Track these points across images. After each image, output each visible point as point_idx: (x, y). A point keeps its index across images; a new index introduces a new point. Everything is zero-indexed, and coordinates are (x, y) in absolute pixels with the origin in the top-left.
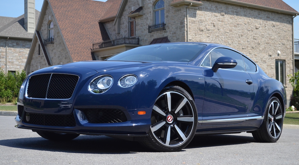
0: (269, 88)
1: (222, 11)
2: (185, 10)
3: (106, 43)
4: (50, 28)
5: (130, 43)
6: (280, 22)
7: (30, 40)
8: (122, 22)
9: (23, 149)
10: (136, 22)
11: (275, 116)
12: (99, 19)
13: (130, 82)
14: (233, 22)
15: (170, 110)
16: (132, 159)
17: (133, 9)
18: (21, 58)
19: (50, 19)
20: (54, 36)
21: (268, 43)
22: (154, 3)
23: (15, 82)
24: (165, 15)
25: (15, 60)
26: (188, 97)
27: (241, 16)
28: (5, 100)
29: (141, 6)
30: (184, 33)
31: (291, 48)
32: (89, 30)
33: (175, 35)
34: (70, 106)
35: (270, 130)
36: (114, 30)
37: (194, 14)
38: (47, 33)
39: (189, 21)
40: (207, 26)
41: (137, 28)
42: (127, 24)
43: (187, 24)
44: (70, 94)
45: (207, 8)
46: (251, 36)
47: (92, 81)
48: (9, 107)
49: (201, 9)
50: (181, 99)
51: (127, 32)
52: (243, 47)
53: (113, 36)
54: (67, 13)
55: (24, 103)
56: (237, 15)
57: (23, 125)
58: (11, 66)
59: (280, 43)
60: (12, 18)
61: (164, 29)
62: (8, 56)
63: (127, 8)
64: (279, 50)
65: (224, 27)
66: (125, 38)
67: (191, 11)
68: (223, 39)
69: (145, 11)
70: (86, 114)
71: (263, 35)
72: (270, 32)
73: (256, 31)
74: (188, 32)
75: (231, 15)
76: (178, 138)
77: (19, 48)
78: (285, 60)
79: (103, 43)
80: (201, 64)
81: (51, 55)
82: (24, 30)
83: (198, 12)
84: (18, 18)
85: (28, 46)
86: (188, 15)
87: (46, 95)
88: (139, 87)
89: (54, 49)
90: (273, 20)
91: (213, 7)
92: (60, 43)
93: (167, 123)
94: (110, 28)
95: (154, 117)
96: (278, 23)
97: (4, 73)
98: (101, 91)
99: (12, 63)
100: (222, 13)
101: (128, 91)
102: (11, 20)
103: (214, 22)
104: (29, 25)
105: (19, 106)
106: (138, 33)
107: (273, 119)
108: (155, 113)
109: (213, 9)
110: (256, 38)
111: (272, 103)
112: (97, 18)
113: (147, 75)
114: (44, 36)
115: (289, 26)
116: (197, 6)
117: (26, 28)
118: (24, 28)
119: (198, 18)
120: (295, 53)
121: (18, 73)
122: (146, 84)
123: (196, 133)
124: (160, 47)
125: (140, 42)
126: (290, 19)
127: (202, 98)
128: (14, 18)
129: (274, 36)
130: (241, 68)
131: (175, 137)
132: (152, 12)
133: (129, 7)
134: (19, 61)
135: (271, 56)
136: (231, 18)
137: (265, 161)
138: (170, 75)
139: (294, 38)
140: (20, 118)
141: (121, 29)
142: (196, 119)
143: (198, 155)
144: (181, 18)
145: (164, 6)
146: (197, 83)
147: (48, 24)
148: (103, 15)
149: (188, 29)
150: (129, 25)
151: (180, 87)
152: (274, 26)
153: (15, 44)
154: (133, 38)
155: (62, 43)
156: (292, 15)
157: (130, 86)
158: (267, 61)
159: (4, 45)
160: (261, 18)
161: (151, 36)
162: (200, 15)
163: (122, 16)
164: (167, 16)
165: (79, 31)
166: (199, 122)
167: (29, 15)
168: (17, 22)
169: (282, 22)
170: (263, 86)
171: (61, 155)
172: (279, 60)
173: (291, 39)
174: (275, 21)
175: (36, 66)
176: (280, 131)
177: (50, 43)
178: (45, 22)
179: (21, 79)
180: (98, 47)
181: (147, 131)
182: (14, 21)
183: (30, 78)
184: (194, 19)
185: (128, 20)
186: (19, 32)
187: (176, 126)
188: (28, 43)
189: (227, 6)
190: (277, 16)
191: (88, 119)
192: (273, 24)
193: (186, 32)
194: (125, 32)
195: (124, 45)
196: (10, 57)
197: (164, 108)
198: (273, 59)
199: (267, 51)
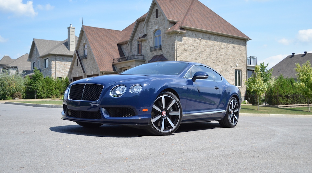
0: (230, 91)
1: (200, 37)
2: (175, 37)
3: (122, 58)
4: (84, 48)
5: (138, 59)
6: (238, 44)
7: (71, 56)
8: (133, 44)
9: (66, 134)
10: (142, 44)
11: (233, 110)
12: (118, 42)
13: (137, 89)
14: (207, 44)
15: (164, 108)
16: (138, 141)
17: (140, 35)
18: (65, 68)
19: (85, 43)
20: (87, 54)
21: (230, 59)
22: (154, 32)
23: (61, 85)
24: (162, 40)
25: (61, 70)
26: (176, 99)
27: (212, 40)
28: (55, 97)
29: (145, 33)
30: (174, 52)
31: (245, 62)
32: (111, 49)
33: (168, 53)
34: (97, 105)
35: (230, 119)
36: (128, 50)
37: (181, 39)
38: (83, 52)
39: (178, 43)
40: (189, 47)
41: (143, 48)
42: (136, 46)
43: (176, 46)
44: (97, 98)
45: (189, 35)
46: (219, 54)
47: (112, 89)
48: (57, 101)
49: (185, 36)
50: (171, 100)
51: (136, 51)
52: (214, 62)
53: (127, 53)
54: (96, 38)
55: (67, 103)
56: (209, 40)
57: (67, 117)
58: (59, 74)
59: (238, 58)
60: (59, 41)
61: (161, 49)
62: (57, 67)
63: (136, 35)
64: (237, 63)
65: (201, 48)
66: (135, 55)
67: (179, 37)
68: (200, 56)
69: (148, 37)
70: (108, 111)
71: (227, 53)
72: (231, 51)
73: (222, 50)
74: (177, 51)
75: (205, 40)
76: (169, 126)
77: (64, 61)
78: (241, 70)
79: (120, 58)
80: (185, 76)
81: (85, 66)
82: (68, 50)
83: (184, 38)
84: (64, 41)
85: (70, 60)
86: (177, 40)
87: (82, 98)
88: (144, 93)
89: (87, 62)
90: (233, 43)
91: (193, 34)
92: (91, 59)
93: (162, 116)
94: (125, 48)
95: (153, 113)
96: (236, 45)
97: (54, 78)
98: (118, 95)
99: (60, 71)
100: (199, 39)
101: (136, 95)
102: (59, 43)
103: (194, 45)
104: (71, 46)
105: (64, 105)
106: (143, 52)
107: (232, 112)
108: (154, 110)
109: (193, 36)
110: (222, 55)
111: (232, 101)
112: (116, 42)
113: (149, 84)
114: (81, 54)
115: (244, 47)
116: (182, 34)
117: (69, 48)
118: (68, 48)
119: (183, 42)
120: (247, 65)
121: (63, 78)
122: (148, 90)
123: (181, 123)
124: (157, 64)
125: (145, 58)
126: (244, 43)
127: (185, 99)
128: (61, 41)
129: (234, 54)
130: (211, 78)
131: (167, 126)
132: (153, 38)
133: (138, 34)
134: (64, 70)
135: (232, 67)
136: (205, 42)
137: (226, 142)
138: (165, 84)
139: (247, 55)
140: (65, 113)
141: (132, 49)
142: (181, 114)
143: (182, 138)
144: (172, 42)
145: (161, 34)
146: (182, 89)
147: (83, 46)
148: (120, 39)
149: (177, 49)
150: (137, 46)
151: (170, 92)
152: (234, 47)
153: (61, 59)
154: (140, 55)
155: (93, 59)
156: (246, 40)
157: (137, 92)
158: (229, 71)
159: (54, 59)
160: (225, 42)
161: (152, 54)
162: (185, 40)
163: (133, 40)
164: (163, 41)
165: (104, 51)
166: (183, 115)
167: (71, 40)
168: (63, 44)
169: (239, 45)
170: (226, 90)
171: (92, 139)
172: (237, 70)
173: (245, 56)
174: (235, 44)
175: (76, 74)
176: (237, 120)
177: (85, 58)
178: (82, 45)
179: (65, 82)
180: (116, 61)
181: (149, 122)
182: (60, 43)
183: (71, 86)
184: (181, 42)
185: (137, 43)
186: (64, 50)
187: (168, 119)
188: (70, 58)
189: (203, 33)
190: (236, 40)
191: (110, 114)
192: (233, 46)
193: (175, 51)
194: (135, 51)
195: (134, 60)
196: (58, 68)
197: (160, 106)
198: (233, 69)
199: (229, 64)
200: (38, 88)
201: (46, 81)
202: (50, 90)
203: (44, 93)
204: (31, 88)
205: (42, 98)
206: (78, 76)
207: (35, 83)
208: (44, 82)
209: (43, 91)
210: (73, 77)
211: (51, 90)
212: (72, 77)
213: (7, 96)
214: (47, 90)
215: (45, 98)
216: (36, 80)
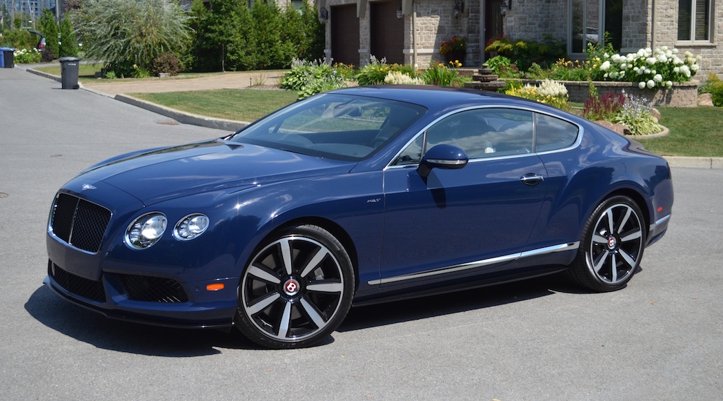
11: (618, 237)
15: (289, 271)
44: (98, 244)
50: (314, 249)
87: (70, 239)
93: (284, 296)
98: (148, 242)
111: (608, 211)
142: (347, 287)
151: (312, 226)
157: (195, 237)
187: (303, 301)
200: (231, 39)
201: (256, 16)
202: (267, 45)
203: (248, 53)
204: (209, 38)
205: (242, 68)
206: (346, 3)
207: (221, 24)
208: (250, 16)
209: (246, 47)
210: (331, 5)
211: (271, 43)
212: (327, 5)
213: (135, 66)
214: (259, 44)
215: (252, 69)
216: (223, 13)
